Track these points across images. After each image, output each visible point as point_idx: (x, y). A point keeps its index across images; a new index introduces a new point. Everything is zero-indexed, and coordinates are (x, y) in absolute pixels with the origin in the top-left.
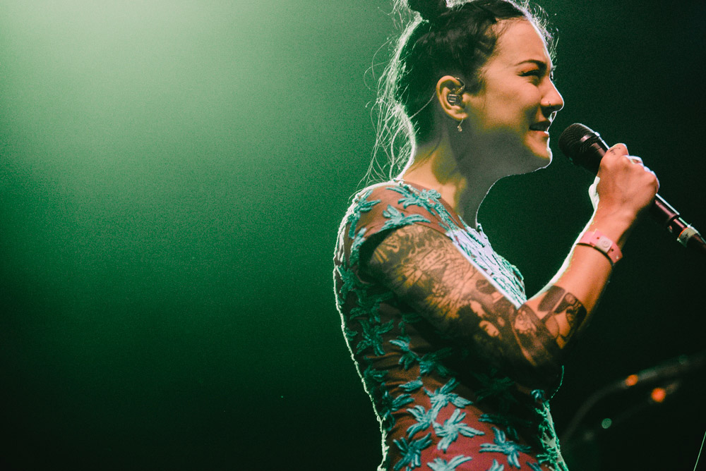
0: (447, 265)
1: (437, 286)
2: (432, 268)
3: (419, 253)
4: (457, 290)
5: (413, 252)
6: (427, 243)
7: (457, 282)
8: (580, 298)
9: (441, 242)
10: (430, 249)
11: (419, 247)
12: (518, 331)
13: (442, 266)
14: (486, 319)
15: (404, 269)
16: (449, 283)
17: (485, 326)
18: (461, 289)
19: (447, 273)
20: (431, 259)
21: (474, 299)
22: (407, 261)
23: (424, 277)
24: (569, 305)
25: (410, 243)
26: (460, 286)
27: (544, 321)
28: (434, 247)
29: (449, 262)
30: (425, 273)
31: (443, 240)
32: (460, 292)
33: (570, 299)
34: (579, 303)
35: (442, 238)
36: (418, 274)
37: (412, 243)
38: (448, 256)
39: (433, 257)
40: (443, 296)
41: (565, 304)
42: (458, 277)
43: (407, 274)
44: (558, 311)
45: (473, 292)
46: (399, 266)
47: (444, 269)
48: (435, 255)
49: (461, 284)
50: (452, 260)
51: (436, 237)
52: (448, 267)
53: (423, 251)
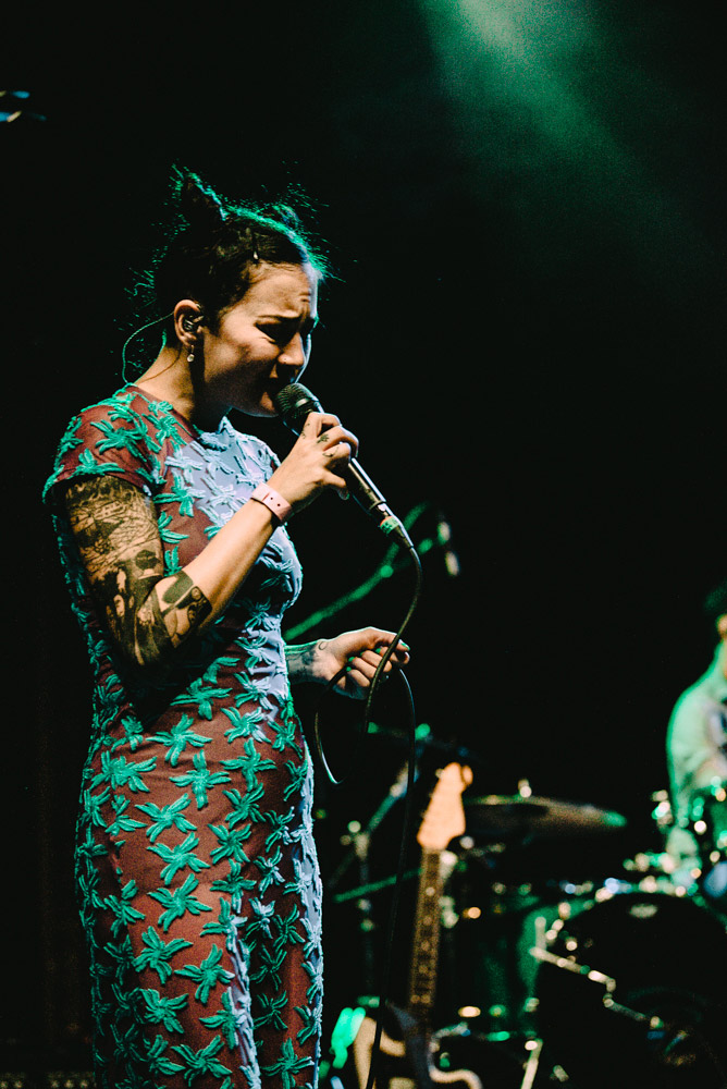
0: (122, 522)
1: (101, 541)
2: (105, 521)
3: (100, 499)
4: (116, 554)
5: (95, 497)
6: (112, 491)
7: (121, 544)
8: (207, 594)
9: (129, 495)
10: (113, 499)
11: (102, 493)
12: (138, 619)
13: (116, 522)
14: (122, 595)
15: (80, 512)
16: (113, 543)
17: (118, 601)
18: (120, 554)
19: (117, 530)
20: (108, 511)
21: (124, 569)
22: (86, 504)
23: (94, 527)
24: (194, 600)
25: (95, 486)
26: (121, 550)
27: (164, 614)
28: (117, 499)
29: (127, 519)
30: (96, 522)
31: (132, 493)
32: (116, 556)
33: (196, 594)
34: (205, 599)
35: (132, 489)
36: (91, 521)
37: (98, 486)
38: (129, 513)
39: (111, 509)
40: (101, 554)
41: (190, 599)
42: (125, 539)
43: (81, 517)
44: (181, 606)
45: (129, 561)
46: (77, 507)
47: (117, 526)
48: (115, 508)
49: (124, 547)
50: (131, 519)
51: (125, 488)
52: (122, 525)
53: (104, 499)
